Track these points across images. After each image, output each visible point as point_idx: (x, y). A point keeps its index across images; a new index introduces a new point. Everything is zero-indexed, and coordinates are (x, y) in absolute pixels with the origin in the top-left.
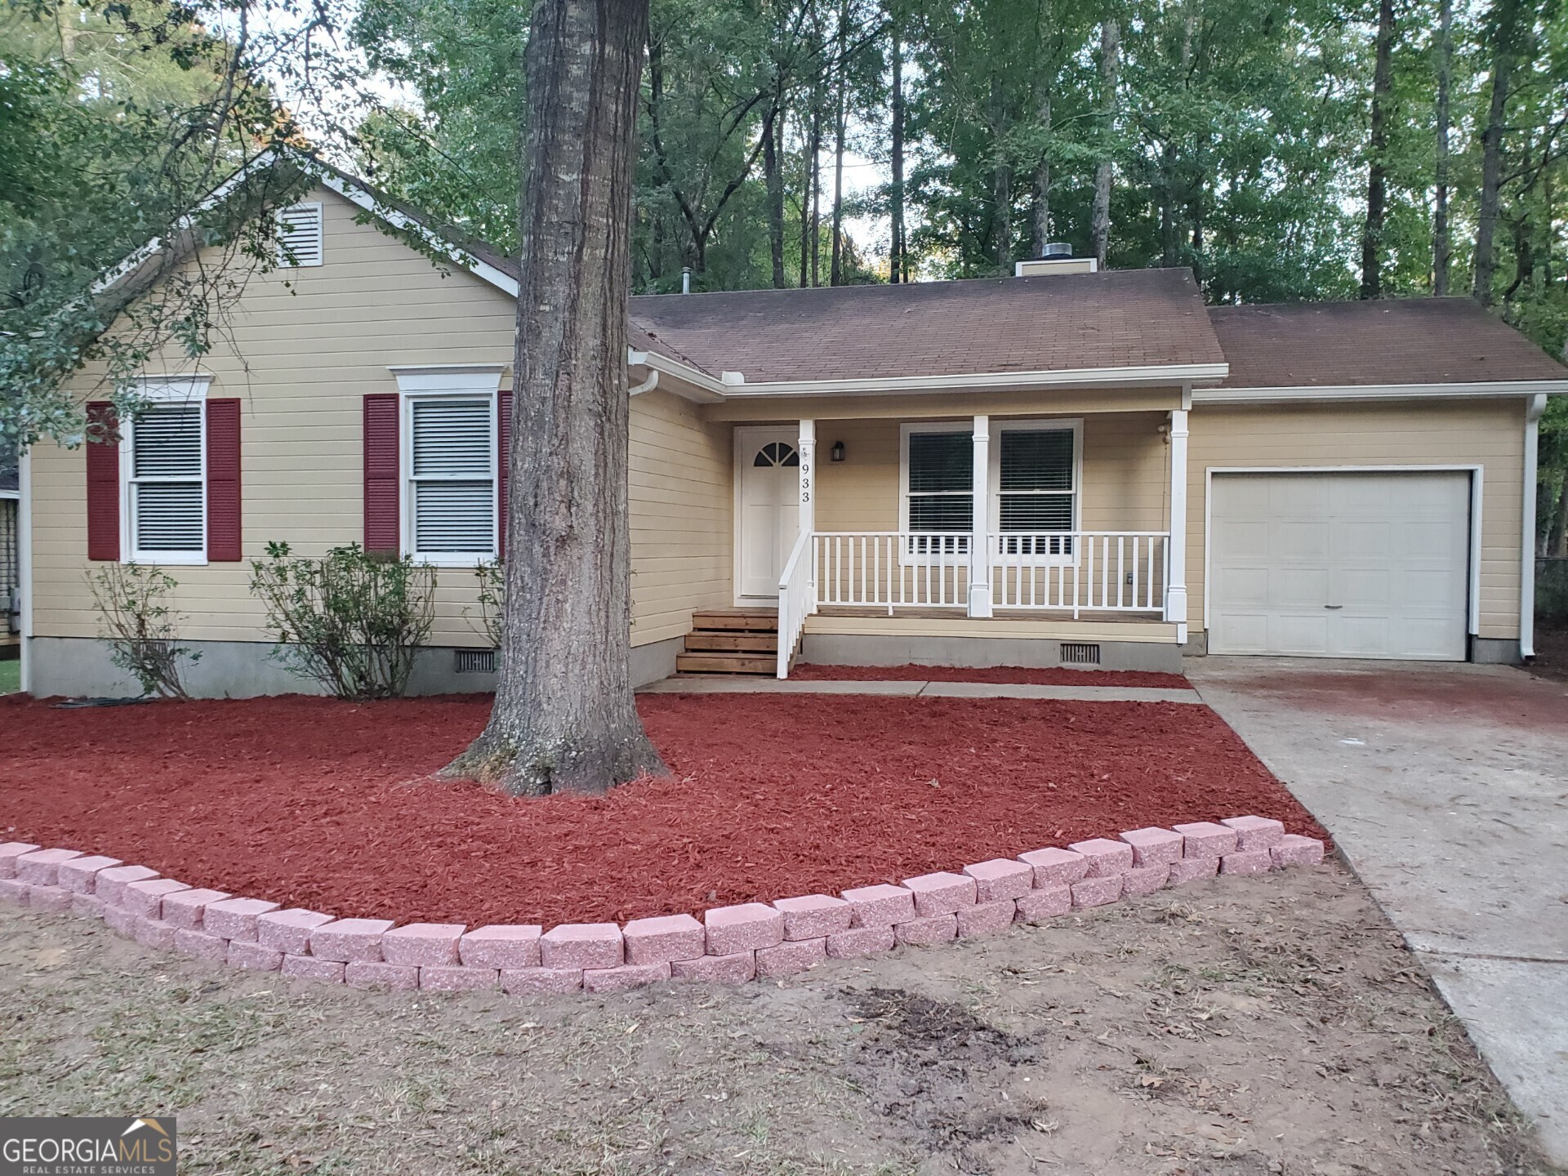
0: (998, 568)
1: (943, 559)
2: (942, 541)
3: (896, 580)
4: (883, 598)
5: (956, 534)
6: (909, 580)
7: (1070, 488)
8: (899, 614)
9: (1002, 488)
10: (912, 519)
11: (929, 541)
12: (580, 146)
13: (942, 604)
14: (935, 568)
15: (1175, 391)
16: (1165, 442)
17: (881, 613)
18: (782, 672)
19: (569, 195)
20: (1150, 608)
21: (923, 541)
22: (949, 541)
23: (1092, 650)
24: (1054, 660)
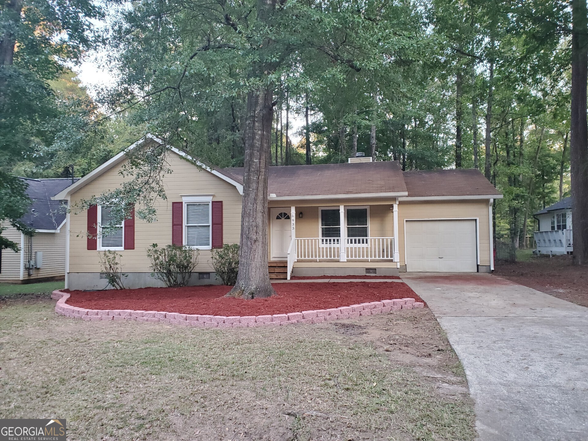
0: (348, 248)
1: (332, 245)
2: (332, 240)
3: (319, 252)
4: (316, 257)
5: (336, 238)
6: (323, 252)
7: (366, 225)
8: (320, 261)
9: (348, 225)
10: (322, 234)
11: (328, 240)
12: (258, 154)
13: (332, 258)
14: (330, 248)
15: (394, 199)
16: (393, 212)
17: (316, 261)
18: (289, 278)
19: (256, 165)
20: (389, 258)
21: (326, 240)
22: (334, 240)
23: (374, 270)
24: (364, 273)
